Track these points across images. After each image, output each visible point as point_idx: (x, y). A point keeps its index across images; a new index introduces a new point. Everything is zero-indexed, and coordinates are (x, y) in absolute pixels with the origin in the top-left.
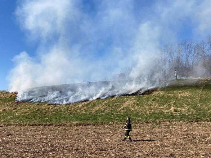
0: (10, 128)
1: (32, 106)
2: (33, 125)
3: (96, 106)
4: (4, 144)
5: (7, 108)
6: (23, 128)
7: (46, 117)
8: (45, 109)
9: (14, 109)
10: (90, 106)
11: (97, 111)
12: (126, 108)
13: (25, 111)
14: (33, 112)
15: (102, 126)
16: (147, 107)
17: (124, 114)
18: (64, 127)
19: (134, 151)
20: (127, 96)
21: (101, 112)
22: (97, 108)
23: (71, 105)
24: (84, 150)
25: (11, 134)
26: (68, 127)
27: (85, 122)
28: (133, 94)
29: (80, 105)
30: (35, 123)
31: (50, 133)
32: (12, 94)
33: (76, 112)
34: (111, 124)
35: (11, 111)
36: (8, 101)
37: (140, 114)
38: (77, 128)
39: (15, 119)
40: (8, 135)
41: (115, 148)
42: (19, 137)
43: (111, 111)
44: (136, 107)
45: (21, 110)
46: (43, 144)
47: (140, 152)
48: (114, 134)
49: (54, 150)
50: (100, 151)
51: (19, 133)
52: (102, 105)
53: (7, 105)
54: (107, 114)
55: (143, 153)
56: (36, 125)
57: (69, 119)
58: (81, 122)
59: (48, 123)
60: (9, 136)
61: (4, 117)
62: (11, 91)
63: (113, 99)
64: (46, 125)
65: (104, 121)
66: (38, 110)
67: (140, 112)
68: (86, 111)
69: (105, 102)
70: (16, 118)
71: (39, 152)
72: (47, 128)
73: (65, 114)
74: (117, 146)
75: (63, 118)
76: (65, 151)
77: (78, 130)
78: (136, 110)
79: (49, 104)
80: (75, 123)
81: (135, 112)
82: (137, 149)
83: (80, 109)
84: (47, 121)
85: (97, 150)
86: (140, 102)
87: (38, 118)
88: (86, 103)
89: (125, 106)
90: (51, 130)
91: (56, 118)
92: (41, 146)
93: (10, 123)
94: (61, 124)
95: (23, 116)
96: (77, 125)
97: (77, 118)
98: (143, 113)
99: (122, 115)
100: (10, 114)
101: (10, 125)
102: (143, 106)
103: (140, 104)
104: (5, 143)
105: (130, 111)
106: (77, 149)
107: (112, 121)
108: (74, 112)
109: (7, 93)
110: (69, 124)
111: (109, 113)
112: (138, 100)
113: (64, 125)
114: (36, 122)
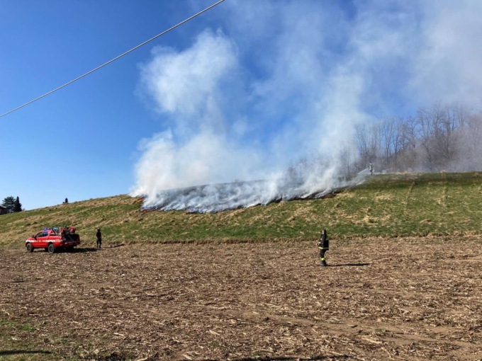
0: (135, 247)
1: (164, 216)
2: (166, 243)
3: (255, 215)
4: (127, 270)
5: (130, 219)
6: (152, 247)
7: (184, 231)
8: (183, 220)
9: (139, 220)
10: (245, 215)
11: (256, 222)
12: (298, 217)
13: (154, 223)
14: (166, 224)
15: (264, 244)
16: (329, 217)
17: (295, 227)
18: (210, 246)
19: (312, 280)
20: (300, 201)
21: (262, 224)
22: (257, 218)
23: (219, 214)
24: (239, 277)
25: (136, 256)
26: (216, 245)
27: (239, 239)
28: (307, 199)
29: (232, 214)
30: (169, 240)
31: (191, 253)
32: (136, 200)
33: (227, 223)
34: (277, 241)
35: (136, 223)
36: (131, 210)
37: (319, 226)
38: (228, 247)
39: (141, 233)
40: (133, 257)
41: (283, 275)
42: (148, 260)
43: (277, 222)
44: (313, 216)
45: (150, 221)
46: (182, 269)
47: (320, 280)
48: (282, 255)
49: (197, 278)
50: (261, 280)
51: (147, 253)
52: (263, 213)
53: (130, 215)
54: (270, 227)
55: (324, 282)
56: (170, 242)
57: (216, 233)
58: (234, 238)
59: (187, 240)
60: (134, 259)
61: (125, 232)
62: (134, 196)
63: (279, 204)
64: (184, 243)
65: (267, 237)
66: (173, 221)
67: (318, 223)
68: (240, 223)
69: (268, 209)
70: (143, 233)
71: (176, 281)
72: (187, 247)
73: (210, 226)
74: (286, 273)
75: (208, 232)
76: (213, 280)
77: (229, 249)
78: (313, 221)
79: (187, 214)
80: (225, 239)
81: (311, 224)
82: (315, 277)
83: (232, 219)
84: (186, 236)
85: (259, 276)
86: (318, 210)
87: (173, 233)
88: (240, 211)
89: (296, 215)
90: (191, 250)
91: (198, 232)
92: (178, 273)
93: (134, 240)
94: (205, 240)
95: (152, 230)
96: (228, 242)
97: (228, 232)
98: (324, 225)
99: (293, 228)
100: (135, 228)
101: (135, 243)
102: (324, 215)
103: (318, 211)
104: (129, 268)
105: (304, 222)
106: (229, 276)
107: (278, 237)
108: (224, 224)
109: (130, 197)
110: (216, 241)
111: (273, 225)
112: (316, 206)
113: (210, 242)
114: (171, 238)
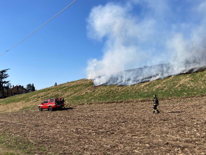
0: (92, 106)
1: (106, 89)
2: (108, 103)
3: (156, 85)
4: (89, 118)
5: (88, 91)
6: (101, 105)
7: (117, 96)
8: (116, 90)
9: (93, 92)
10: (151, 85)
11: (157, 89)
12: (182, 85)
13: (101, 93)
14: (107, 93)
15: (163, 101)
16: (202, 83)
17: (181, 90)
18: (132, 104)
19: (193, 120)
20: (183, 75)
21: (161, 90)
22: (157, 86)
23: (135, 86)
24: (149, 120)
25: (93, 111)
26: (135, 103)
27: (148, 99)
28: (187, 73)
29: (143, 85)
30: (109, 101)
31: (122, 108)
32: (90, 81)
33: (140, 91)
34: (170, 99)
35: (91, 93)
36: (88, 86)
37: (195, 89)
38: (142, 104)
39: (94, 99)
40: (91, 111)
41: (175, 118)
42: (99, 113)
43: (170, 88)
44: (192, 83)
45: (98, 92)
46: (117, 117)
47: (198, 120)
48: (174, 107)
49: (126, 121)
50: (163, 121)
51: (98, 109)
52: (161, 84)
53: (88, 89)
54: (166, 91)
55: (201, 121)
56: (110, 103)
57: (135, 97)
58: (145, 99)
59: (119, 101)
60: (92, 112)
61: (86, 98)
63: (171, 78)
64: (117, 102)
65: (164, 97)
66: (110, 91)
67: (195, 87)
68: (148, 90)
69: (164, 81)
70: (95, 98)
71: (115, 123)
72: (119, 105)
73: (131, 93)
74: (177, 117)
75: (130, 96)
76: (135, 122)
77: (143, 105)
78: (191, 86)
79: (118, 87)
80: (140, 99)
81: (191, 88)
82: (195, 119)
83: (143, 88)
84: (118, 99)
85: (161, 120)
86: (194, 79)
87: (111, 98)
88: (147, 83)
89: (181, 83)
90: (122, 106)
91: (125, 96)
92: (116, 119)
93: (91, 102)
94: (129, 101)
95: (100, 97)
96: (142, 101)
97: (141, 96)
98: (198, 88)
99: (179, 91)
100: (92, 96)
101: (92, 104)
102: (198, 82)
103: (195, 80)
104: (90, 117)
105: (186, 87)
106: (144, 120)
107: (171, 97)
108: (139, 91)
109: (87, 80)
110: (135, 101)
111: (167, 90)
112: (193, 78)
113: (131, 102)
114: (110, 100)
